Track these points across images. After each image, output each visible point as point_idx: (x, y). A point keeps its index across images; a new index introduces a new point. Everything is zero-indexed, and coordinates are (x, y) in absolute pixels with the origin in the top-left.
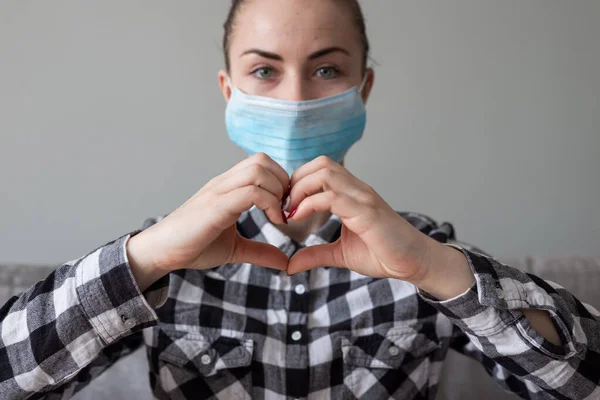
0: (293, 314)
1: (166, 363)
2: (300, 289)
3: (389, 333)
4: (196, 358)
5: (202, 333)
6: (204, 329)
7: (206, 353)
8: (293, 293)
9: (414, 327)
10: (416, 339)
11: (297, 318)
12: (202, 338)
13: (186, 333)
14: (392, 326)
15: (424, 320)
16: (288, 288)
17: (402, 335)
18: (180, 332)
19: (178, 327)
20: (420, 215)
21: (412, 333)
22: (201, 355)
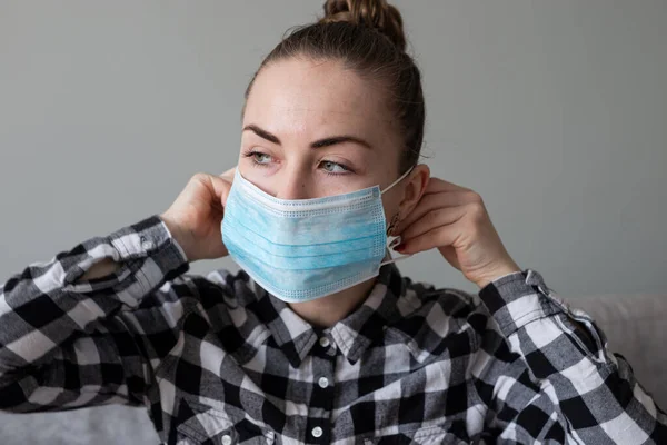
0: (314, 409)
1: (184, 436)
2: (324, 382)
3: (417, 434)
4: (215, 437)
5: (226, 410)
6: (229, 406)
7: (228, 433)
8: (316, 385)
9: (443, 426)
10: (445, 439)
11: (319, 413)
12: (226, 416)
13: (209, 408)
14: (420, 426)
15: (453, 417)
16: (310, 379)
17: (430, 435)
18: (204, 406)
19: (202, 400)
20: (458, 292)
21: (441, 433)
22: (222, 434)
